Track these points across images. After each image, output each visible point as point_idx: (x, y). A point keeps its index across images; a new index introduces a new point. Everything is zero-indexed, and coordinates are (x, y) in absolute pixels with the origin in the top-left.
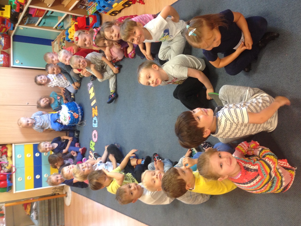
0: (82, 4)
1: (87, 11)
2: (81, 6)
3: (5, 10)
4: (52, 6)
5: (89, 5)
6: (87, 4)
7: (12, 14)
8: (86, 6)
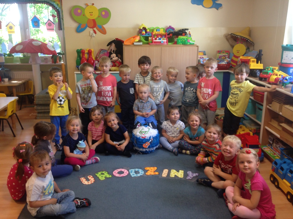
0: (275, 141)
1: (267, 145)
2: (271, 139)
3: (257, 64)
4: (268, 109)
5: (274, 148)
6: (276, 146)
7: (255, 71)
8: (273, 145)
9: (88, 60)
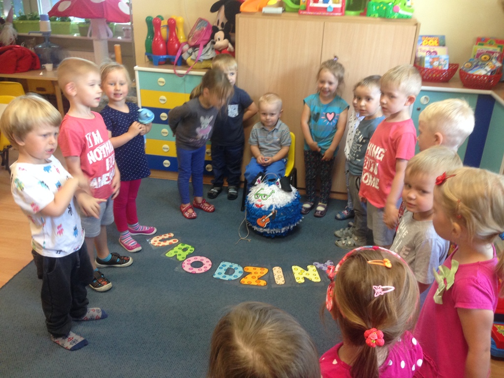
9: (167, 43)
